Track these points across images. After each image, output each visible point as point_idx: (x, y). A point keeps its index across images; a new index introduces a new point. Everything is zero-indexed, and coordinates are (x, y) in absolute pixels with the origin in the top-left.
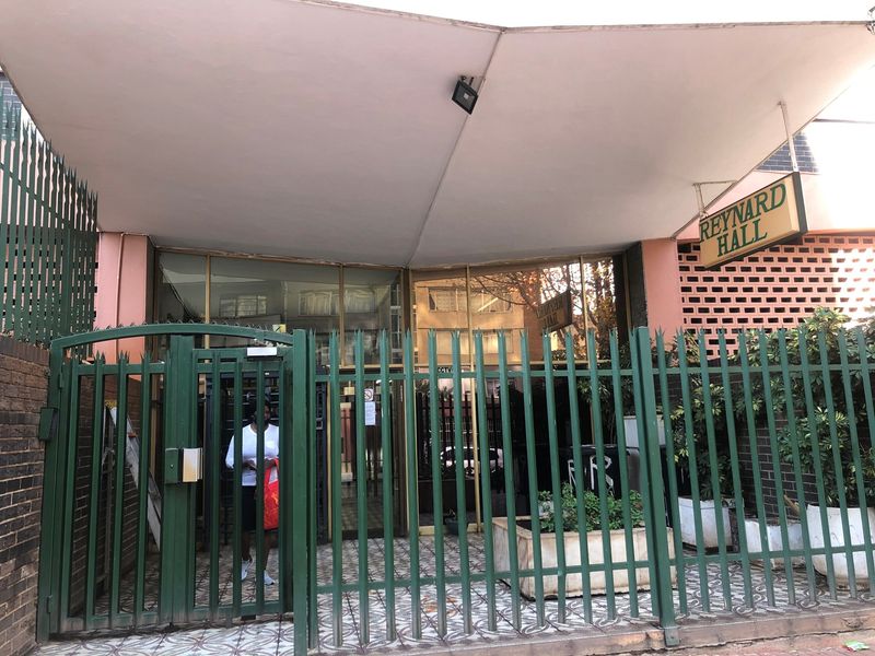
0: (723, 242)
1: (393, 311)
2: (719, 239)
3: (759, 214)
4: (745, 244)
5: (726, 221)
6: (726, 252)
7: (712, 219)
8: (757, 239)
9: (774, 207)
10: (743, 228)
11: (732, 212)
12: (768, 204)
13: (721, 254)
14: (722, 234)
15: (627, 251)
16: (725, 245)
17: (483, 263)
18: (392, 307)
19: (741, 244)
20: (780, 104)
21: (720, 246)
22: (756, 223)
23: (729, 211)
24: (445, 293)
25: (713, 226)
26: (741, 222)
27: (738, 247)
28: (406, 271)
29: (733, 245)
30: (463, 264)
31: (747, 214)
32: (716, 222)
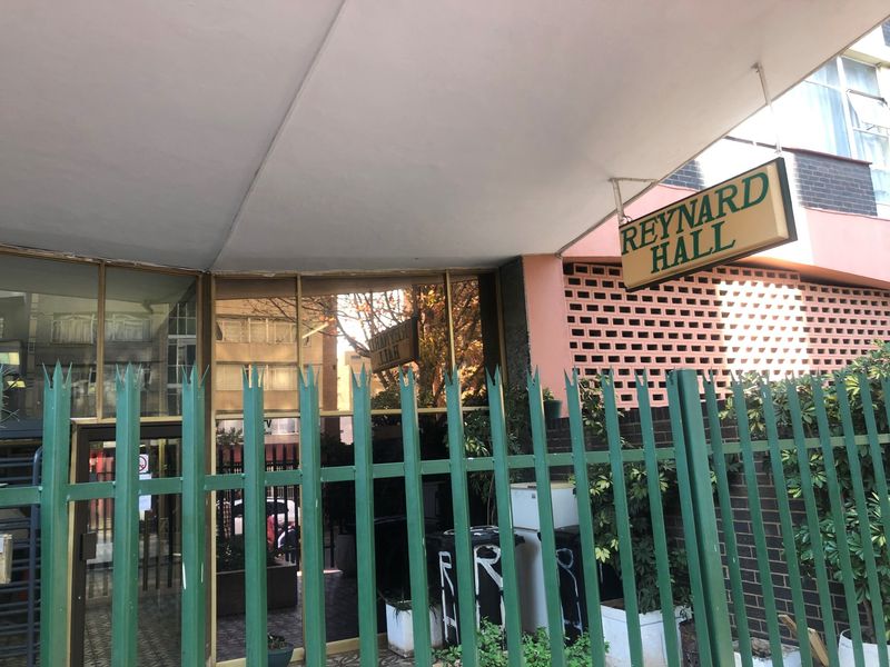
0: (660, 253)
1: (171, 341)
2: (654, 250)
3: (722, 214)
4: (697, 256)
5: (665, 225)
6: (666, 267)
7: (643, 224)
8: (718, 248)
9: (747, 205)
10: (696, 235)
11: (677, 213)
12: (739, 201)
13: (655, 270)
14: (659, 242)
15: (500, 268)
16: (664, 257)
17: (320, 273)
18: (170, 337)
19: (690, 254)
20: (756, 66)
21: (656, 259)
22: (717, 227)
23: (672, 212)
24: (235, 322)
25: (644, 232)
26: (692, 226)
27: (685, 260)
28: (207, 277)
29: (677, 256)
30: (291, 272)
31: (702, 215)
32: (648, 226)
